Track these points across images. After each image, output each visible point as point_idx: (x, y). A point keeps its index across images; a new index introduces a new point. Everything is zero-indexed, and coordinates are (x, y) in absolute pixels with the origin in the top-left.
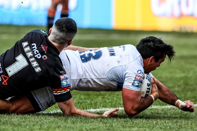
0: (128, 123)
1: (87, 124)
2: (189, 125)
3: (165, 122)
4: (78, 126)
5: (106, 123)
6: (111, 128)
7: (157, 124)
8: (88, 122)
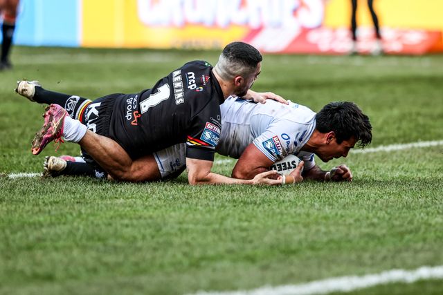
0: (109, 192)
1: (46, 194)
2: (203, 192)
3: (166, 190)
4: (31, 199)
5: (74, 193)
6: (82, 201)
7: (153, 193)
8: (47, 192)
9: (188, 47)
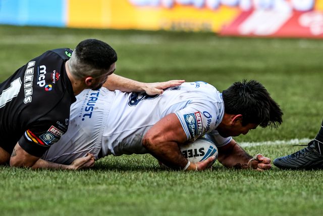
0: (91, 177)
1: (26, 179)
2: (188, 179)
3: (150, 176)
4: (11, 183)
5: (56, 178)
6: (64, 186)
7: (136, 179)
8: (28, 177)
9: (177, 29)
